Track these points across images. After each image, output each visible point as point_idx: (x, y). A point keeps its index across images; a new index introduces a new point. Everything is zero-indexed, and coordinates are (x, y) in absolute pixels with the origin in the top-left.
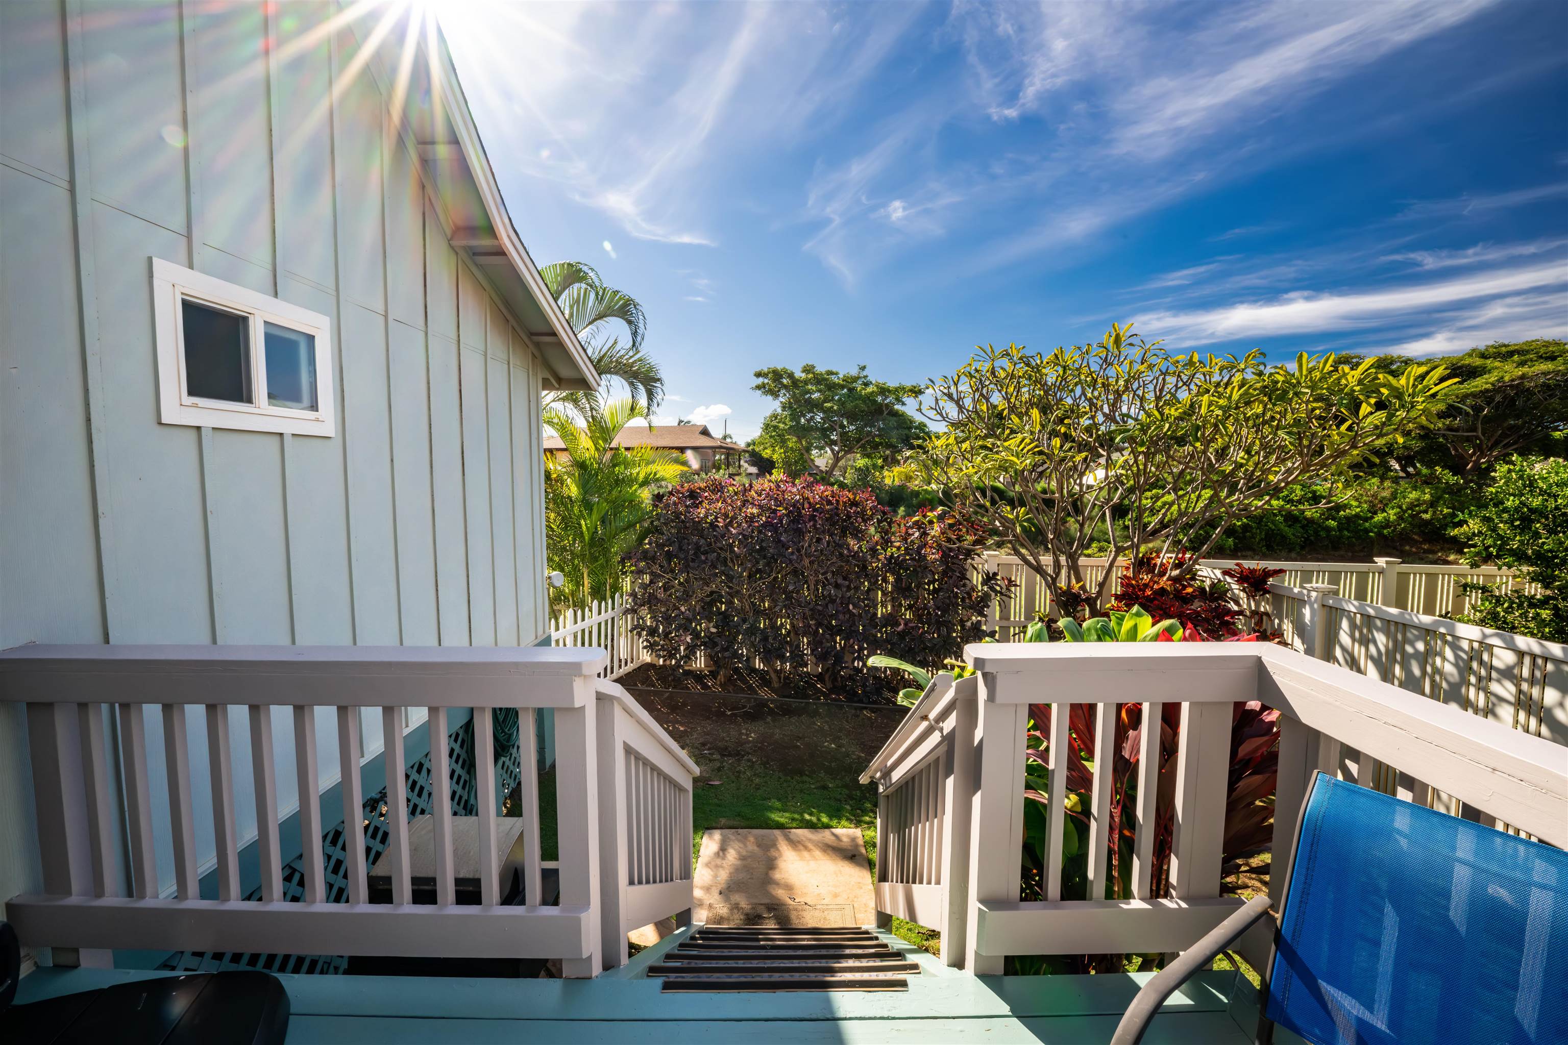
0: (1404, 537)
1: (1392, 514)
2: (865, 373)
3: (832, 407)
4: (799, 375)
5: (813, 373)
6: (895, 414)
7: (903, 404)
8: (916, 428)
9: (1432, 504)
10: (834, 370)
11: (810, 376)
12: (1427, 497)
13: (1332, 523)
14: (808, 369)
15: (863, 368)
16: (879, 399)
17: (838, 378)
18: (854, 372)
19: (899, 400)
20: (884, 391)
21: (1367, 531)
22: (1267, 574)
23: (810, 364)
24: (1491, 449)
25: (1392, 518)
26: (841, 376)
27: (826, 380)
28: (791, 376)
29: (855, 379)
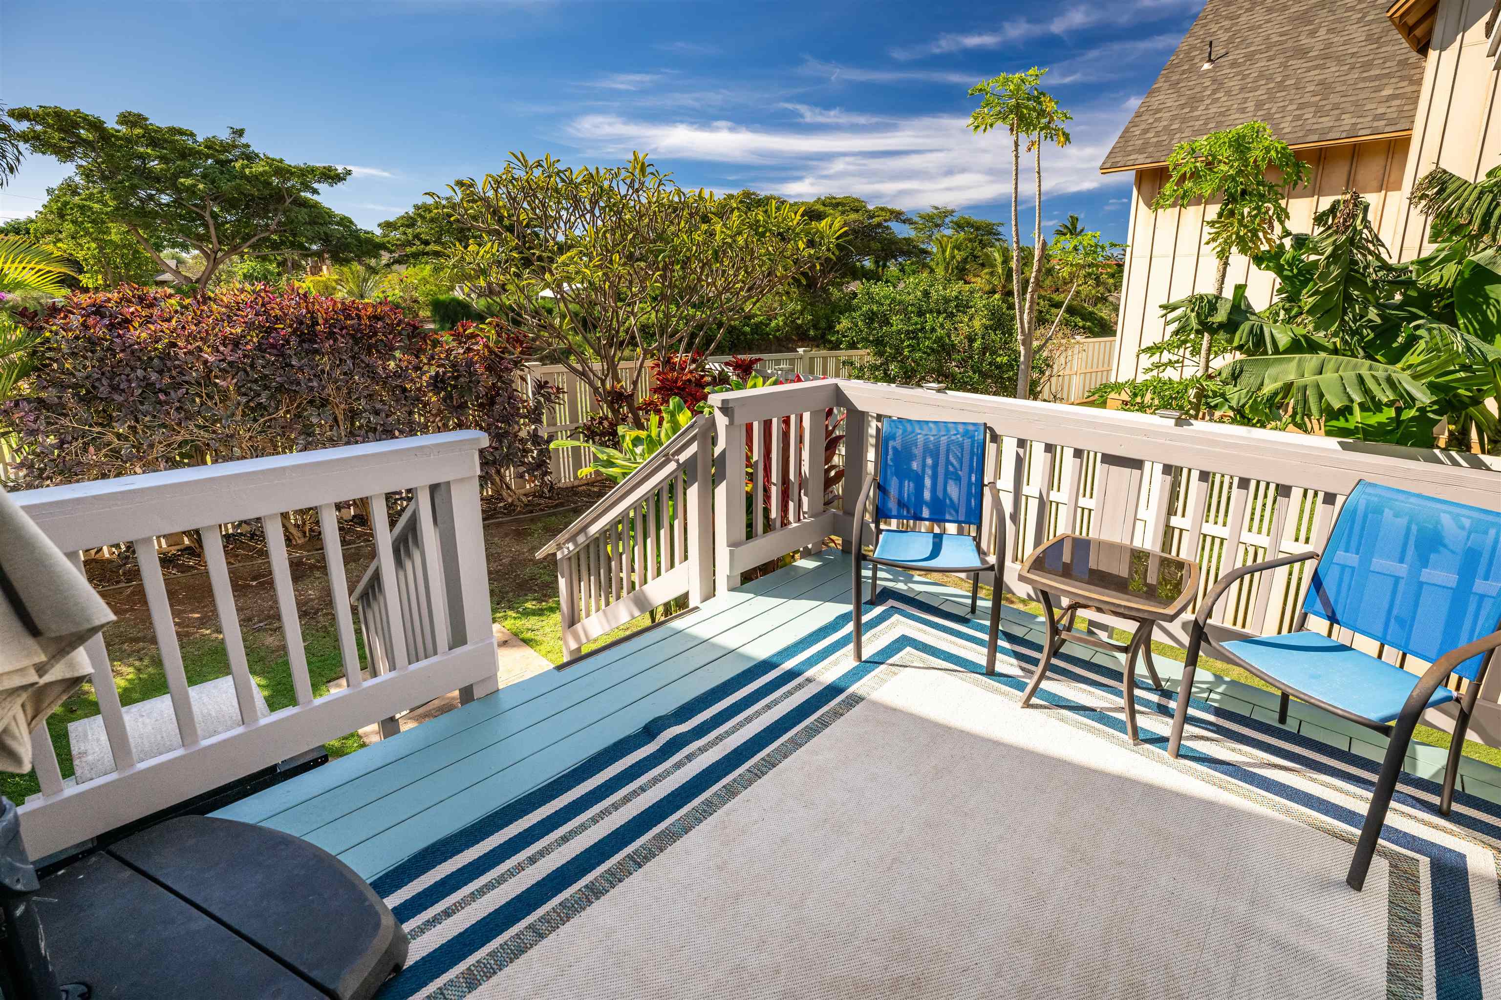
0: (788, 338)
1: (780, 320)
2: (243, 140)
3: (195, 186)
4: (111, 123)
5: (145, 128)
6: (305, 204)
7: (315, 191)
8: (338, 224)
9: (802, 313)
10: (184, 126)
11: (138, 131)
12: (799, 307)
13: (747, 329)
14: (126, 119)
15: (240, 133)
16: (275, 181)
17: (195, 141)
18: (224, 135)
19: (307, 187)
20: (281, 171)
21: (768, 334)
22: (753, 362)
23: (135, 111)
24: (829, 273)
25: (781, 323)
26: (200, 139)
27: (173, 142)
28: (96, 125)
29: (226, 148)
